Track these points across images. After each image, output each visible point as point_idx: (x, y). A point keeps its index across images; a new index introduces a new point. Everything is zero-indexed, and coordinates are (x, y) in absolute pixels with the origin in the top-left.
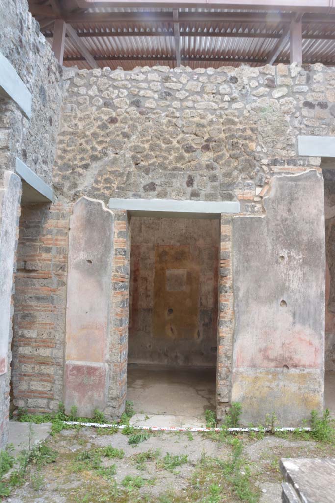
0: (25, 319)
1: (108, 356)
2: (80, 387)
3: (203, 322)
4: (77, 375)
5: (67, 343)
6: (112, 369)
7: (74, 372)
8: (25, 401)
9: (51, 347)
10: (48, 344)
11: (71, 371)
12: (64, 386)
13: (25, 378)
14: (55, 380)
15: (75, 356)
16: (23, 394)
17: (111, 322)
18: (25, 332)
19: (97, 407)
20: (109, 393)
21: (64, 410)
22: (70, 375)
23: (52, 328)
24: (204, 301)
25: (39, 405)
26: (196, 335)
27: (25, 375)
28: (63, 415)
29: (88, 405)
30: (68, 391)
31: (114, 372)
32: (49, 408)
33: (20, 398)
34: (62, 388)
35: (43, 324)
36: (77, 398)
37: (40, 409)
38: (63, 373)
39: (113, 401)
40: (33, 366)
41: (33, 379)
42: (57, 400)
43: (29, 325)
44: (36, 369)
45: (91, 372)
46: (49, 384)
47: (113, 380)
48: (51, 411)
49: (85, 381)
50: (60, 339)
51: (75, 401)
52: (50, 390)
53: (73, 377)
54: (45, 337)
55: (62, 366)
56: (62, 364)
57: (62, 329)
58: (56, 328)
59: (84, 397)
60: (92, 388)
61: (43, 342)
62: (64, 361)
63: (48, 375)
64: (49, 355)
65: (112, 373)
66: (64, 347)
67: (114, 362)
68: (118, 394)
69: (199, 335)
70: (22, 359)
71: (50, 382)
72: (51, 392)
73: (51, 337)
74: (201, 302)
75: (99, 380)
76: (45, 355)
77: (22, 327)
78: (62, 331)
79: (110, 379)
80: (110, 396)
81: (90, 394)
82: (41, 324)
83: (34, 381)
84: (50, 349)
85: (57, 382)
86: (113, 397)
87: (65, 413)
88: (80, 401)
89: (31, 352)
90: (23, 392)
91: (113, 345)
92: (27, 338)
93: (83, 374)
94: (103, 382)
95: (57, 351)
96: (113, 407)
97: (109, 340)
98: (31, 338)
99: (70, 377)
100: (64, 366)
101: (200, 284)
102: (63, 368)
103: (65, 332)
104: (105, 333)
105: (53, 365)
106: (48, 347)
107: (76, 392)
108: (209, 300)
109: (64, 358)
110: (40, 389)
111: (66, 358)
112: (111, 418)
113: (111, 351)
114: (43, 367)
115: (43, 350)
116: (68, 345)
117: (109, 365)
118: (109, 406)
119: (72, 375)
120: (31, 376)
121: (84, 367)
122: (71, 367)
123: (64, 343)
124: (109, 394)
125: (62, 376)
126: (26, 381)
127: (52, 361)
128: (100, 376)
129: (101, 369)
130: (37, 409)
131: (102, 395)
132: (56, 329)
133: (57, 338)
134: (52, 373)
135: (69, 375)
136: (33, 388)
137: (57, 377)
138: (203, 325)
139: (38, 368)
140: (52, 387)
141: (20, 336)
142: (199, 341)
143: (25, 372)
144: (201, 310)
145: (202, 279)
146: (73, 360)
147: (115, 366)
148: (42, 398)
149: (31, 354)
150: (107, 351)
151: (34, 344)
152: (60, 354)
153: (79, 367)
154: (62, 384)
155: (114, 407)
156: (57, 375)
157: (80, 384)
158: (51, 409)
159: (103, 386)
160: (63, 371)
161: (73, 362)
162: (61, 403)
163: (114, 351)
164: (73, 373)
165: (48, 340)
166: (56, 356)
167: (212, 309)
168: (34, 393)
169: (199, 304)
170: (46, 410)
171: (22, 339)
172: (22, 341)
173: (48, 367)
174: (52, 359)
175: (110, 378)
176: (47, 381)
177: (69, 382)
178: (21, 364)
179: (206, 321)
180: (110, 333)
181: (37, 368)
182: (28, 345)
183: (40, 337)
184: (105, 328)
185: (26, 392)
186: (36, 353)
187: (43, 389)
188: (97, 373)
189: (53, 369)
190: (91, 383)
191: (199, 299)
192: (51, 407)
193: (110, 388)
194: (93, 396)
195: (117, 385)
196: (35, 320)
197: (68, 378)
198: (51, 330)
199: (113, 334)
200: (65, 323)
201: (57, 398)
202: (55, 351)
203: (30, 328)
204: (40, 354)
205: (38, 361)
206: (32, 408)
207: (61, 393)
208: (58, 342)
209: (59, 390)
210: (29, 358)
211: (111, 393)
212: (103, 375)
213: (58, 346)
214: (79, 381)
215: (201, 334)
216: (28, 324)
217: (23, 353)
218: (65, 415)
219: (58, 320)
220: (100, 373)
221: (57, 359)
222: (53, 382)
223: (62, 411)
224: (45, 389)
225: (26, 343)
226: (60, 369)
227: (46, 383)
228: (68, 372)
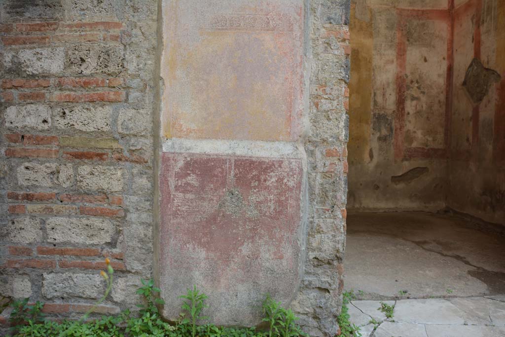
0: (22, 15)
1: (306, 123)
2: (214, 228)
3: (378, 135)
4: (202, 187)
5: (167, 83)
6: (320, 165)
7: (192, 179)
8: (32, 282)
9: (111, 102)
10: (100, 91)
11: (179, 176)
12: (156, 227)
13: (30, 207)
14: (127, 211)
15: (193, 126)
16: (24, 258)
17: (314, 10)
18: (26, 55)
19: (271, 293)
20: (309, 243)
21: (160, 307)
22: (177, 188)
23: (115, 38)
24: (379, 99)
25: (78, 291)
26: (366, 156)
27: (29, 198)
28: (159, 322)
29: (241, 288)
30: (172, 242)
31: (325, 175)
32: (109, 298)
33: (17, 270)
34: (150, 234)
35: (85, 25)
36: (202, 265)
37: (83, 303)
38: (154, 185)
39: (319, 271)
40: (54, 166)
41: (54, 207)
42: (137, 273)
43: (36, 35)
44: (63, 176)
45: (250, 176)
46: (108, 225)
47: (323, 202)
48: (118, 310)
49: (229, 209)
50: (142, 74)
51: (196, 274)
52: (112, 244)
53: (189, 196)
54: (90, 67)
55: (151, 165)
56: (147, 156)
57: (146, 38)
58: (130, 36)
59: (227, 260)
60: (253, 229)
61: (86, 84)
62: (157, 144)
63: (104, 194)
64: (106, 128)
65: (319, 179)
66: (157, 96)
67: (324, 141)
68: (340, 246)
69: (371, 156)
70: (18, 147)
71: (112, 215)
72: (116, 251)
73: (112, 69)
74: (375, 101)
75: (280, 203)
76: (92, 129)
77: (15, 41)
78: (146, 45)
79: (311, 200)
80: (312, 255)
81: (246, 249)
82: (77, 26)
83: (58, 214)
84: (108, 110)
85: (133, 216)
86: (322, 255)
87: (165, 313)
88: (213, 277)
89: (45, 121)
90: (27, 251)
91: (323, 85)
92: (33, 76)
93: (224, 184)
94: (290, 210)
95: (131, 112)
96: (319, 288)
97: (311, 66)
98: (45, 76)
99: (178, 198)
100: (155, 161)
101: (374, 70)
102: (154, 167)
103: (156, 50)
104: (298, 44)
105: (120, 159)
106: (102, 101)
107: (200, 244)
108: (387, 96)
109: (155, 136)
110: (80, 239)
111: (162, 133)
112: (315, 324)
113: (317, 105)
114: (85, 169)
115: (86, 114)
116: (168, 90)
117: (311, 153)
118: (308, 286)
119: (185, 189)
120: (49, 198)
121: (224, 161)
122: (181, 164)
123: (154, 85)
124: (309, 248)
125: (150, 196)
126: (33, 217)
127: (115, 145)
128: (282, 189)
129: (286, 163)
130: (72, 302)
131: (288, 252)
132: (126, 40)
133: (131, 67)
134: (117, 186)
135: (172, 188)
136: (59, 237)
137: (134, 199)
138: (380, 139)
139: (71, 172)
140: (119, 232)
141: (10, 71)
142: (371, 166)
143: (28, 187)
144: (374, 115)
145: (377, 61)
146: (187, 136)
147: (329, 154)
148: (86, 268)
149: (46, 126)
150: (303, 103)
151: (57, 93)
152: (143, 121)
153: (208, 161)
154: (149, 220)
155: (327, 290)
156: (134, 194)
157: (213, 219)
158: (116, 303)
159: (291, 224)
160: (153, 179)
161: (188, 143)
162: (149, 284)
163: (325, 105)
164: (188, 184)
165: (100, 78)
166: (127, 128)
167: (394, 111)
168: (62, 253)
169: (372, 103)
170: (103, 305)
171: (17, 81)
172: (16, 87)
173: (100, 168)
174: (115, 139)
175: (312, 193)
176: (101, 214)
177: (175, 215)
178: (13, 163)
179: (384, 132)
180: (311, 43)
181: (66, 171)
182: (36, 98)
183: (75, 68)
184: (296, 27)
185: (35, 253)
186: (61, 123)
187: (89, 242)
188: (272, 180)
189: (119, 173)
190: (252, 213)
191: (373, 95)
192: (118, 296)
193: (314, 230)
194: (255, 256)
195: (335, 217)
196: (58, 15)
197: (168, 199)
198: (112, 44)
199: (320, 49)
200: (159, 20)
201: (137, 266)
202: (125, 114)
203: (42, 42)
204: (76, 126)
205: (71, 150)
206: (58, 302)
207: (149, 251)
208: (135, 83)
209: (141, 241)
210: (39, 140)
211: (314, 245)
212: (291, 184)
213: (134, 95)
214: (209, 207)
215: (375, 154)
216: (33, 28)
217: (20, 125)
218: (164, 320)
219: (135, 10)
220: (280, 180)
221: (133, 141)
222: (120, 217)
223: (155, 310)
224: (95, 241)
225: (27, 91)
226: (141, 174)
227: (96, 222)
228: (172, 182)
